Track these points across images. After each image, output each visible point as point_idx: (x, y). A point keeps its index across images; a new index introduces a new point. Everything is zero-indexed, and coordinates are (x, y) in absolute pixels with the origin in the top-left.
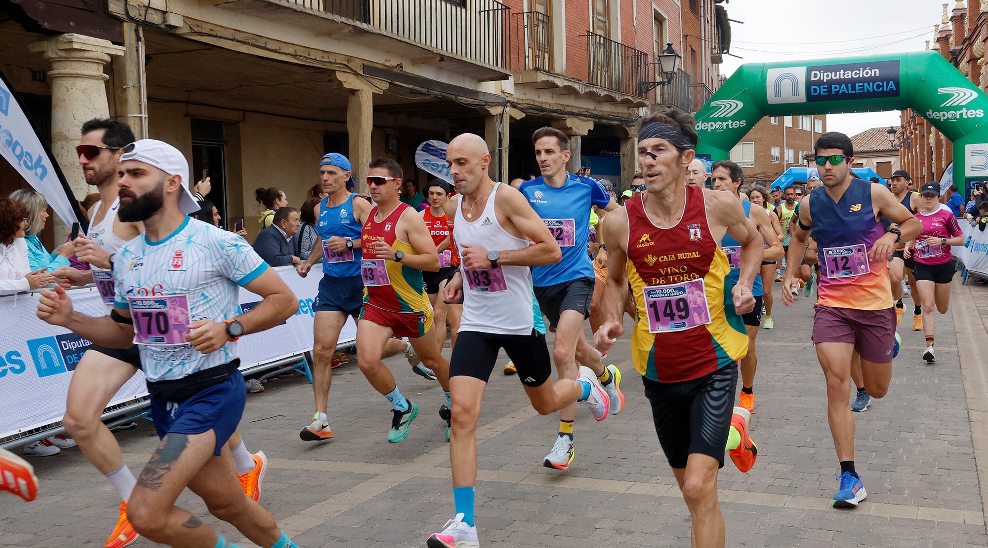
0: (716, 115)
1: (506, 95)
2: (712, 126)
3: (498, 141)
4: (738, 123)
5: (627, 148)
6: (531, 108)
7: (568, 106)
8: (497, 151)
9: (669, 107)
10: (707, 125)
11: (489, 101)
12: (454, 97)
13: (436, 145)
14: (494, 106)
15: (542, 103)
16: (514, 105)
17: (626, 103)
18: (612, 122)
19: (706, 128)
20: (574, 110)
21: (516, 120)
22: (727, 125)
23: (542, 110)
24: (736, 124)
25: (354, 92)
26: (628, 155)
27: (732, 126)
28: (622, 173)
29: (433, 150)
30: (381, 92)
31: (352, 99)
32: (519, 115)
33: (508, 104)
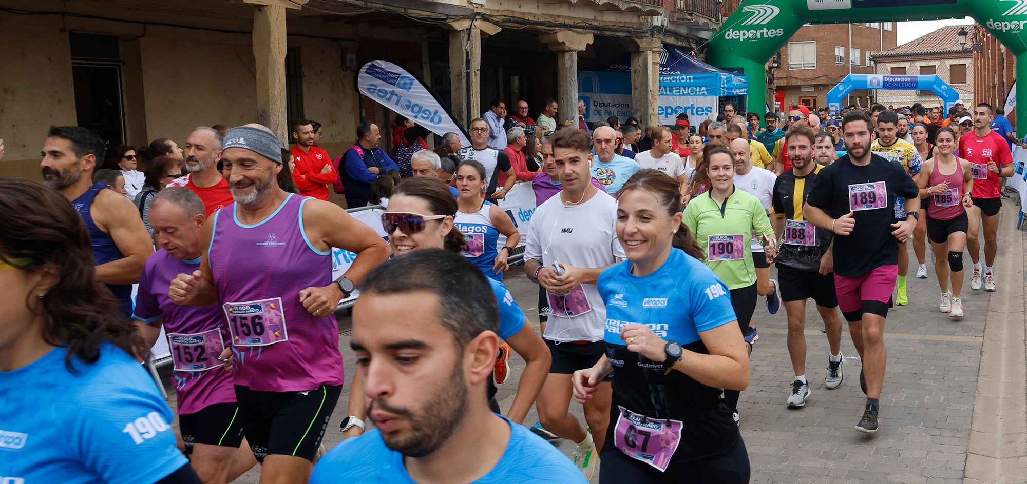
0: (749, 22)
1: (475, 5)
2: (744, 34)
3: (464, 62)
4: (775, 32)
5: (638, 64)
6: (510, 21)
7: (559, 16)
8: (464, 74)
9: (691, 15)
10: (738, 34)
11: (452, 14)
12: (402, 10)
13: (383, 67)
14: (459, 20)
15: (524, 14)
16: (485, 18)
17: (633, 10)
18: (617, 34)
19: (738, 37)
20: (567, 22)
21: (490, 36)
22: (762, 34)
23: (524, 22)
24: (772, 33)
25: (260, 8)
26: (639, 71)
27: (767, 35)
28: (633, 93)
29: (379, 73)
30: (299, 7)
31: (258, 16)
32: (492, 30)
33: (477, 17)
